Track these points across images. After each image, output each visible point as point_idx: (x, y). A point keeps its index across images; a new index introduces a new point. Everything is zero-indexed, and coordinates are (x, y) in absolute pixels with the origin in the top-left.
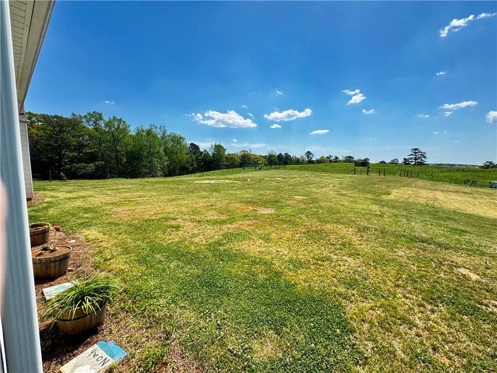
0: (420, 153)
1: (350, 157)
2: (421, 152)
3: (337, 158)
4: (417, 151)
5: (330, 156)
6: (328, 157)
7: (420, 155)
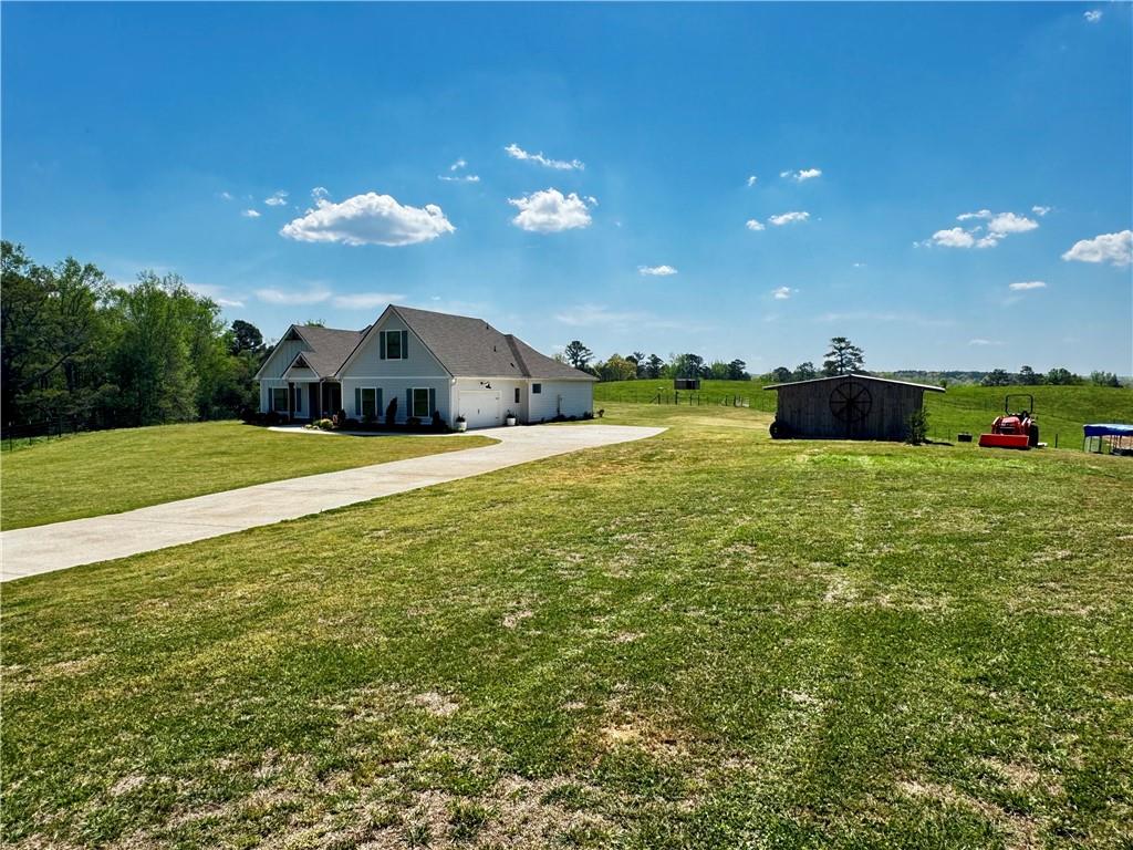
0: (850, 350)
1: (692, 357)
2: (852, 348)
3: (656, 360)
4: (843, 345)
5: (638, 355)
6: (630, 358)
7: (852, 354)
